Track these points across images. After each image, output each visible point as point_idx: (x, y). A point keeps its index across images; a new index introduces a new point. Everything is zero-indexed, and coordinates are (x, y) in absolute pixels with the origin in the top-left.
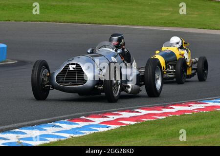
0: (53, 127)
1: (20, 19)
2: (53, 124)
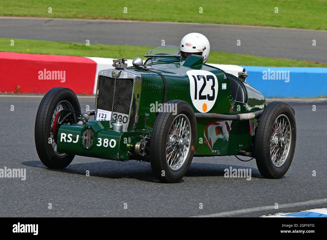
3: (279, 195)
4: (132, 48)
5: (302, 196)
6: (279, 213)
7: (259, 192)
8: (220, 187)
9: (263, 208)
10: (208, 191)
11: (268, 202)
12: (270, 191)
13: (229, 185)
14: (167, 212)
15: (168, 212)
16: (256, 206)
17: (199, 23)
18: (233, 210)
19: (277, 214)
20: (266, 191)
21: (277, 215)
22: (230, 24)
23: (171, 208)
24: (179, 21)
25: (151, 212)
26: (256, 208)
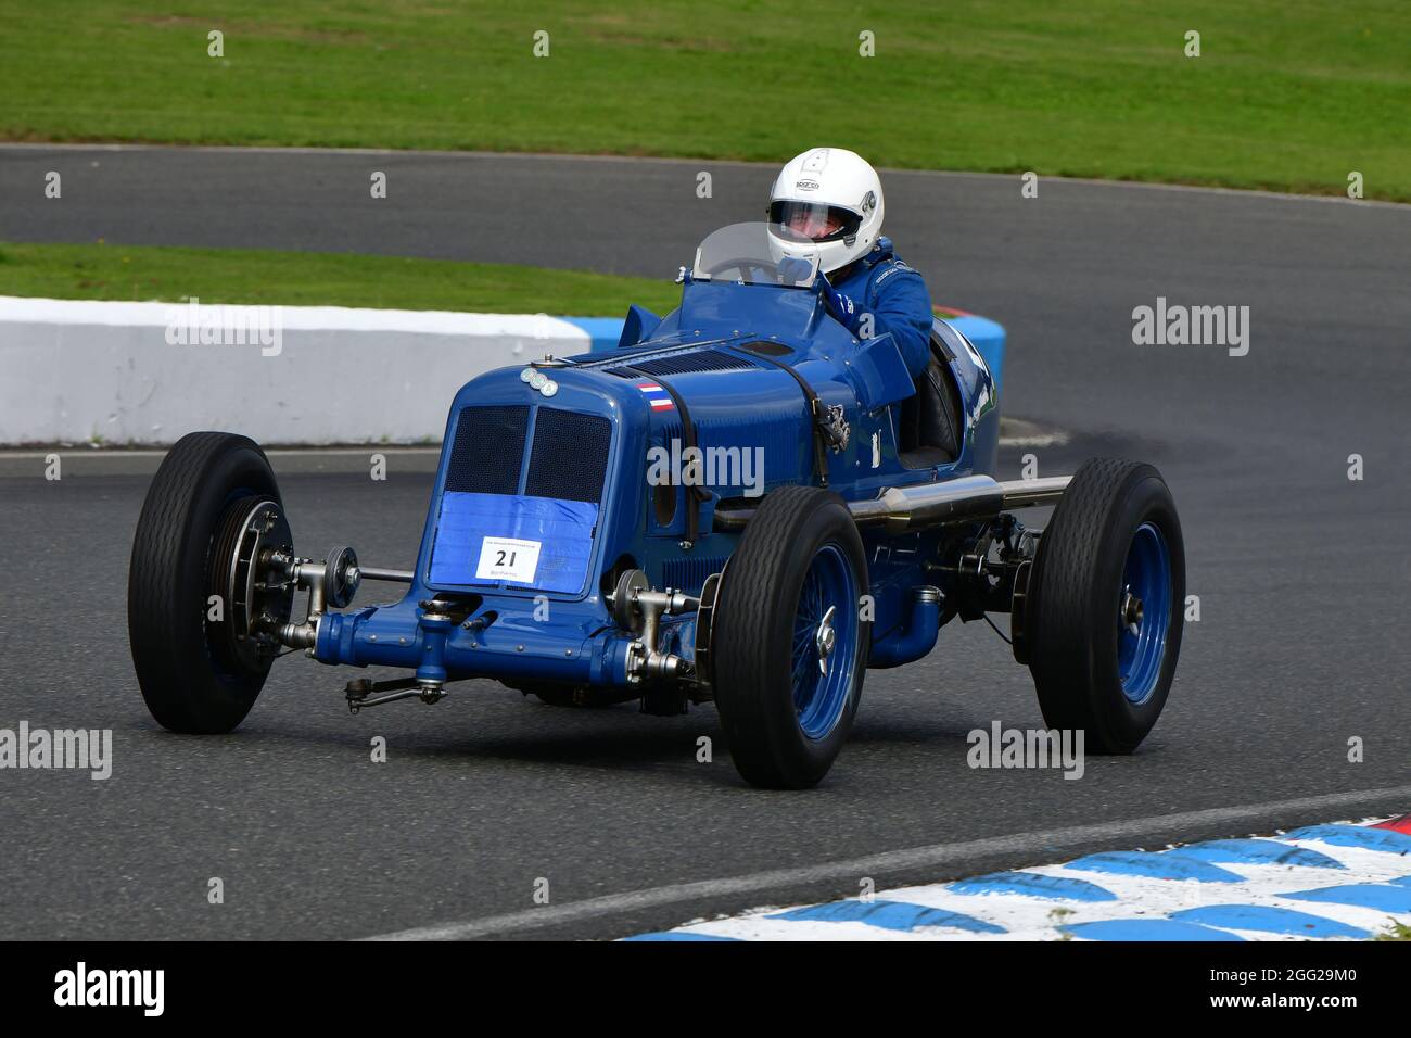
0: (1282, 860)
1: (1098, 164)
2: (1284, 841)
3: (753, 837)
4: (124, 254)
5: (845, 836)
6: (756, 909)
7: (674, 824)
8: (514, 809)
9: (692, 888)
10: (469, 825)
11: (712, 864)
12: (716, 822)
13: (553, 799)
14: (309, 913)
15: (314, 915)
16: (664, 882)
17: (393, 147)
18: (574, 899)
19: (748, 911)
20: (699, 818)
21: (749, 914)
22: (516, 149)
23: (325, 899)
24: (313, 145)
25: (247, 915)
26: (667, 889)
